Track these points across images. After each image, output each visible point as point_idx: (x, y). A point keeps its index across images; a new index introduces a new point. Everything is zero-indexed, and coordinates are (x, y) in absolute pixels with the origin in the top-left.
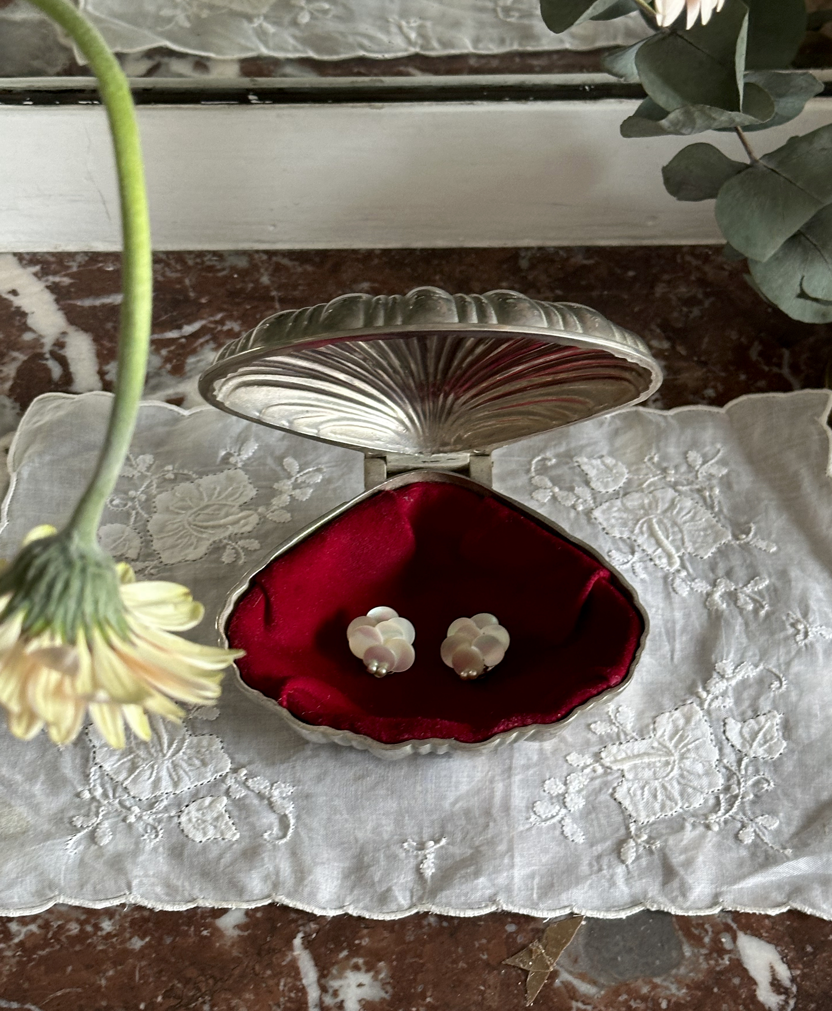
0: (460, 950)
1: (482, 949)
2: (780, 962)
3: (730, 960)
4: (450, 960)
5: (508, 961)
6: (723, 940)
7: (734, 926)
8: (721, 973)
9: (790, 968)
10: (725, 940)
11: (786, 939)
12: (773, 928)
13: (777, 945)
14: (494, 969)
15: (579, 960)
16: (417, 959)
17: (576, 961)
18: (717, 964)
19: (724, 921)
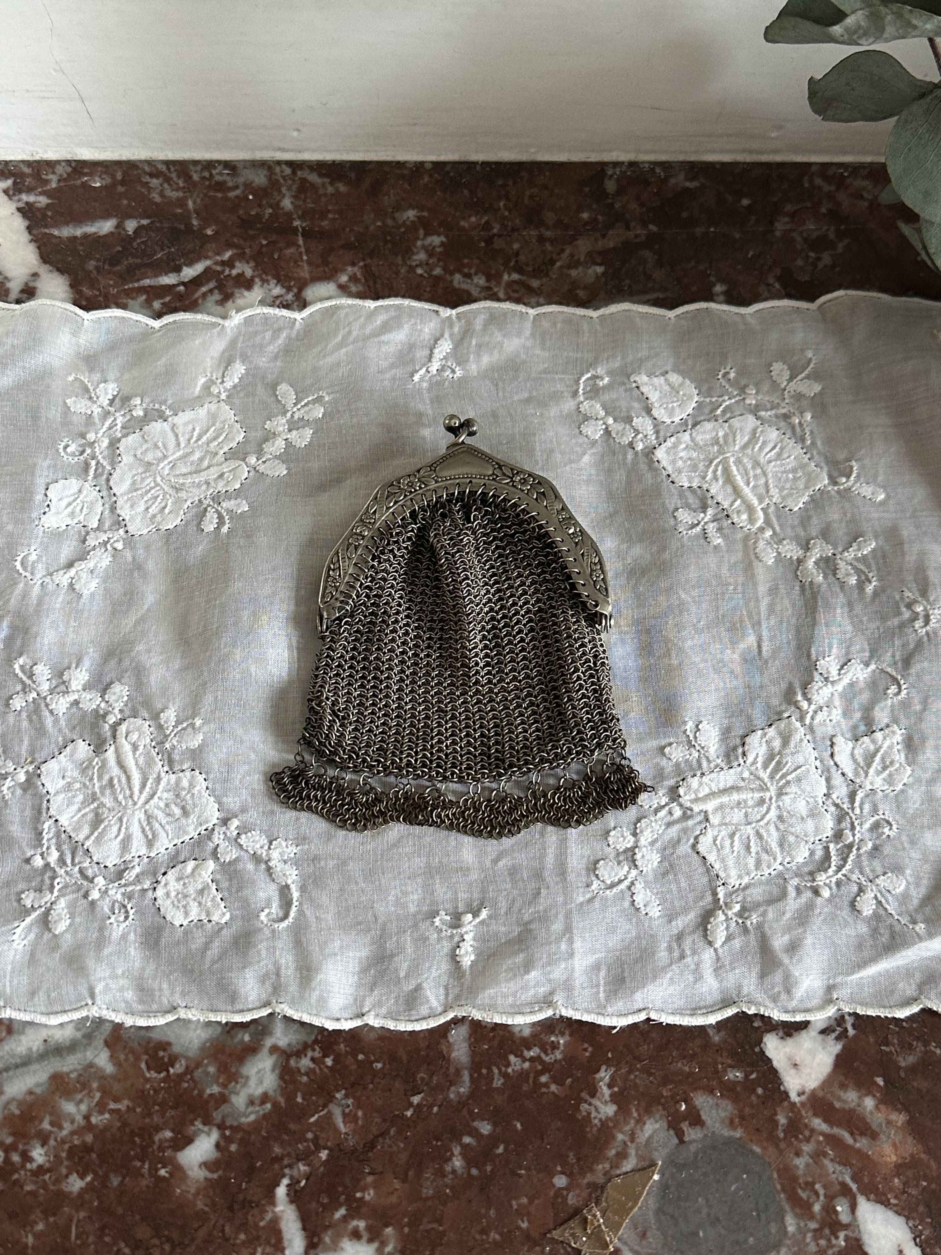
0: (492, 1212)
1: (520, 1213)
2: (912, 1243)
3: (847, 1239)
4: (479, 1228)
5: (556, 1234)
6: (839, 1208)
7: (854, 1187)
10: (841, 1208)
11: (921, 1209)
12: (904, 1192)
13: (908, 1218)
14: (536, 1243)
15: (649, 1234)
16: (435, 1225)
17: (643, 1236)
18: (830, 1246)
19: (840, 1179)
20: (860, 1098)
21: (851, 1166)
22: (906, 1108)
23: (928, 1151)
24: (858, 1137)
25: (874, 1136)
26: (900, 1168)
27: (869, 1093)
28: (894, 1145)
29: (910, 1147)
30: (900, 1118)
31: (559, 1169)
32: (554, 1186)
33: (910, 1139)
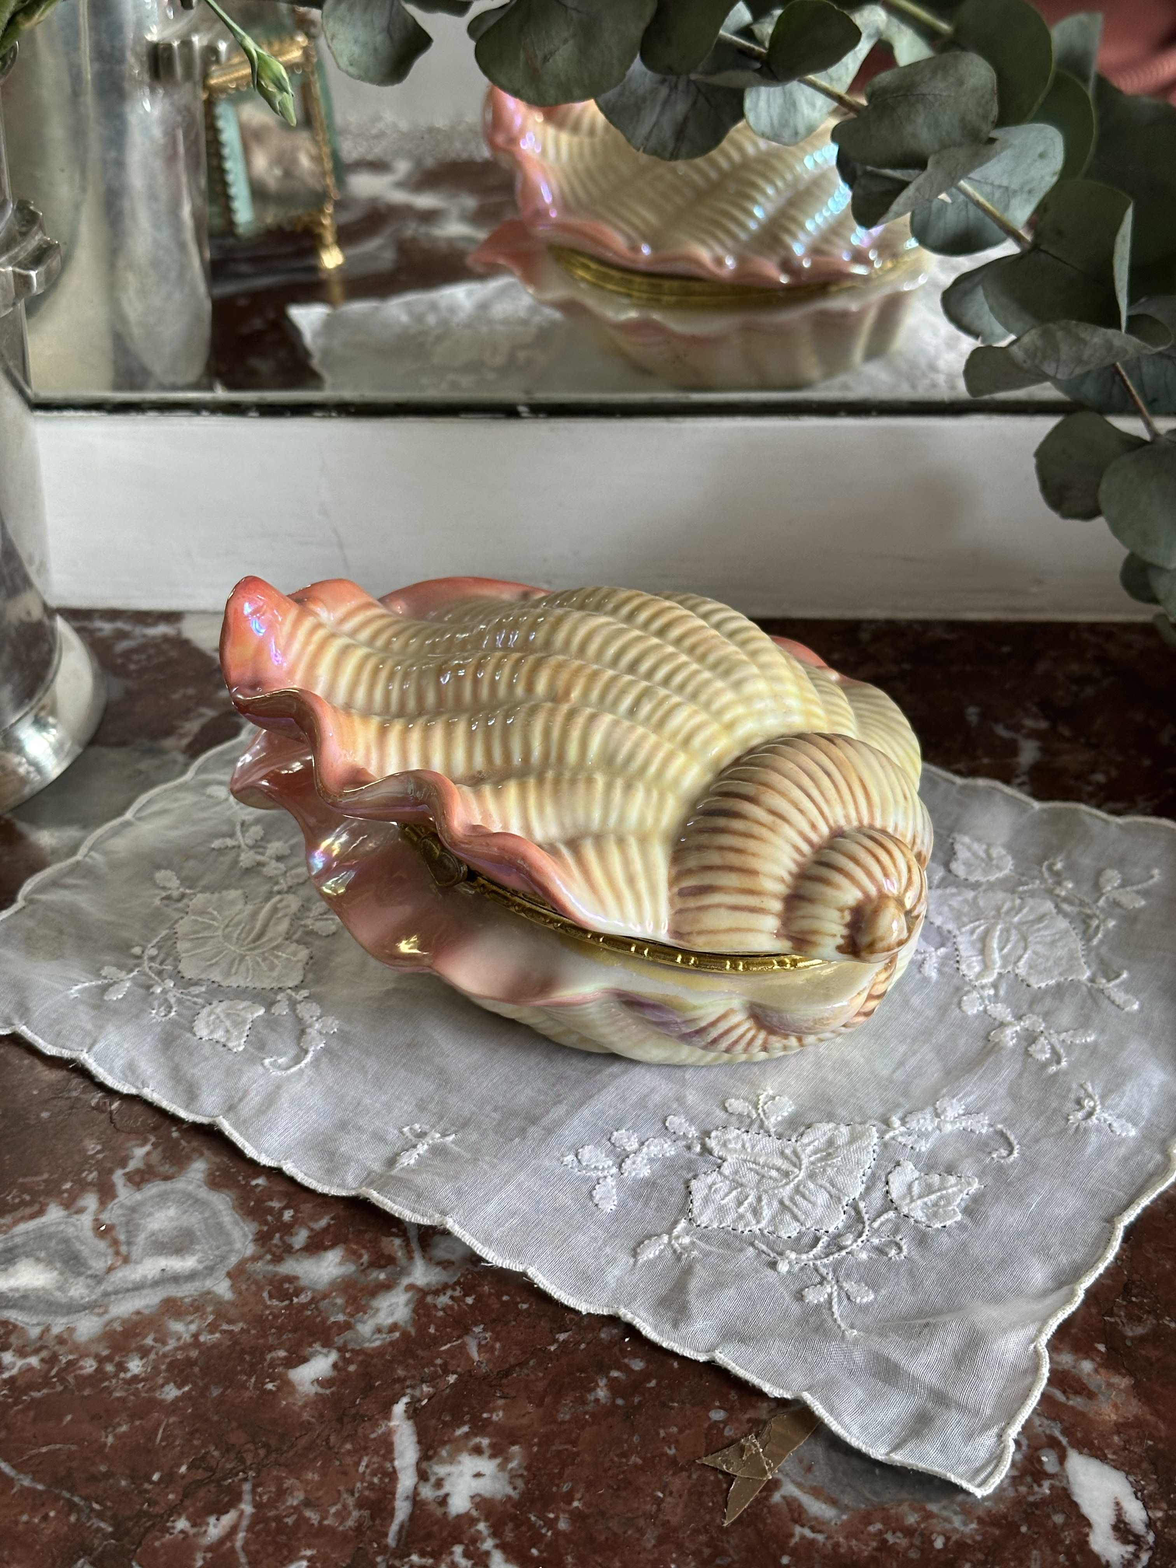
0: (636, 1439)
1: (667, 1441)
2: (1133, 1497)
3: (1052, 1487)
4: (618, 1452)
5: (707, 1461)
6: (1044, 1459)
7: (1064, 1441)
8: (1035, 1505)
9: (1146, 1507)
10: (1048, 1459)
11: (1145, 1465)
12: (1125, 1449)
13: (1128, 1474)
14: (682, 1469)
15: (815, 1468)
16: (569, 1447)
17: (809, 1469)
18: (1031, 1492)
19: (1048, 1432)
20: (1076, 1361)
21: (1062, 1421)
22: (1131, 1373)
23: (1156, 1413)
24: (1071, 1396)
25: (1091, 1395)
26: (1120, 1428)
27: (1087, 1356)
28: (1115, 1406)
29: (1134, 1408)
30: (1124, 1382)
31: (717, 1404)
32: (710, 1419)
33: (1134, 1402)
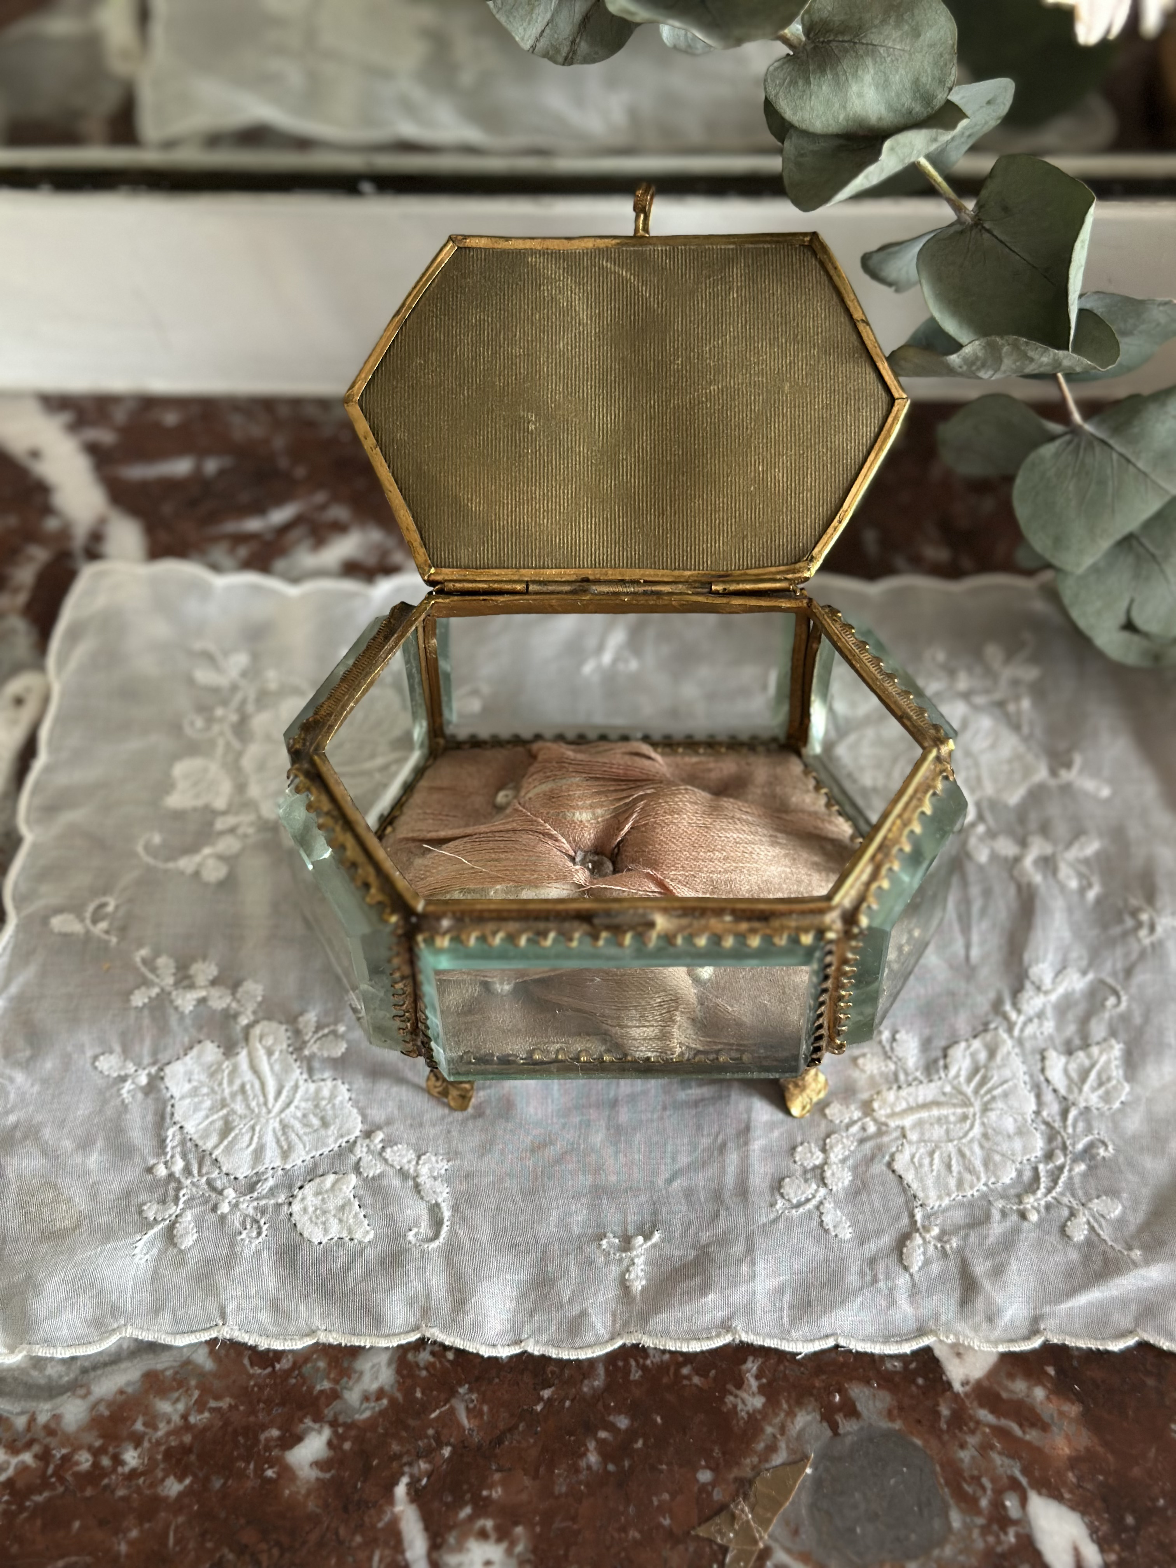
0: (631, 1510)
1: (662, 1509)
2: (1089, 1540)
3: (1018, 1536)
4: (617, 1526)
5: (702, 1532)
6: (1008, 1503)
7: (1024, 1481)
8: (1003, 1556)
9: (1102, 1550)
10: (1011, 1503)
11: (1098, 1504)
12: (1079, 1486)
13: (1083, 1513)
14: (679, 1542)
15: (801, 1530)
16: (569, 1523)
17: (796, 1532)
18: (999, 1542)
19: (1009, 1472)
20: (1029, 1388)
21: (1020, 1458)
22: (1079, 1398)
23: (1106, 1444)
24: (1027, 1430)
25: (1045, 1427)
26: (1074, 1462)
27: (1040, 1382)
28: (1067, 1437)
29: (1085, 1440)
30: (1073, 1410)
31: (703, 1463)
32: (697, 1481)
33: (1084, 1432)
